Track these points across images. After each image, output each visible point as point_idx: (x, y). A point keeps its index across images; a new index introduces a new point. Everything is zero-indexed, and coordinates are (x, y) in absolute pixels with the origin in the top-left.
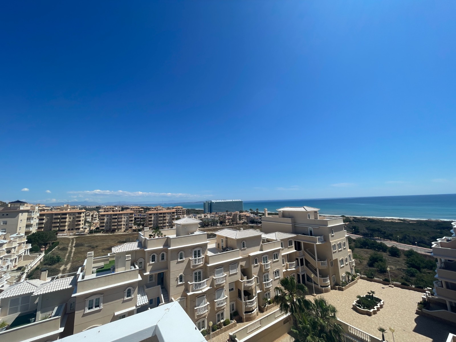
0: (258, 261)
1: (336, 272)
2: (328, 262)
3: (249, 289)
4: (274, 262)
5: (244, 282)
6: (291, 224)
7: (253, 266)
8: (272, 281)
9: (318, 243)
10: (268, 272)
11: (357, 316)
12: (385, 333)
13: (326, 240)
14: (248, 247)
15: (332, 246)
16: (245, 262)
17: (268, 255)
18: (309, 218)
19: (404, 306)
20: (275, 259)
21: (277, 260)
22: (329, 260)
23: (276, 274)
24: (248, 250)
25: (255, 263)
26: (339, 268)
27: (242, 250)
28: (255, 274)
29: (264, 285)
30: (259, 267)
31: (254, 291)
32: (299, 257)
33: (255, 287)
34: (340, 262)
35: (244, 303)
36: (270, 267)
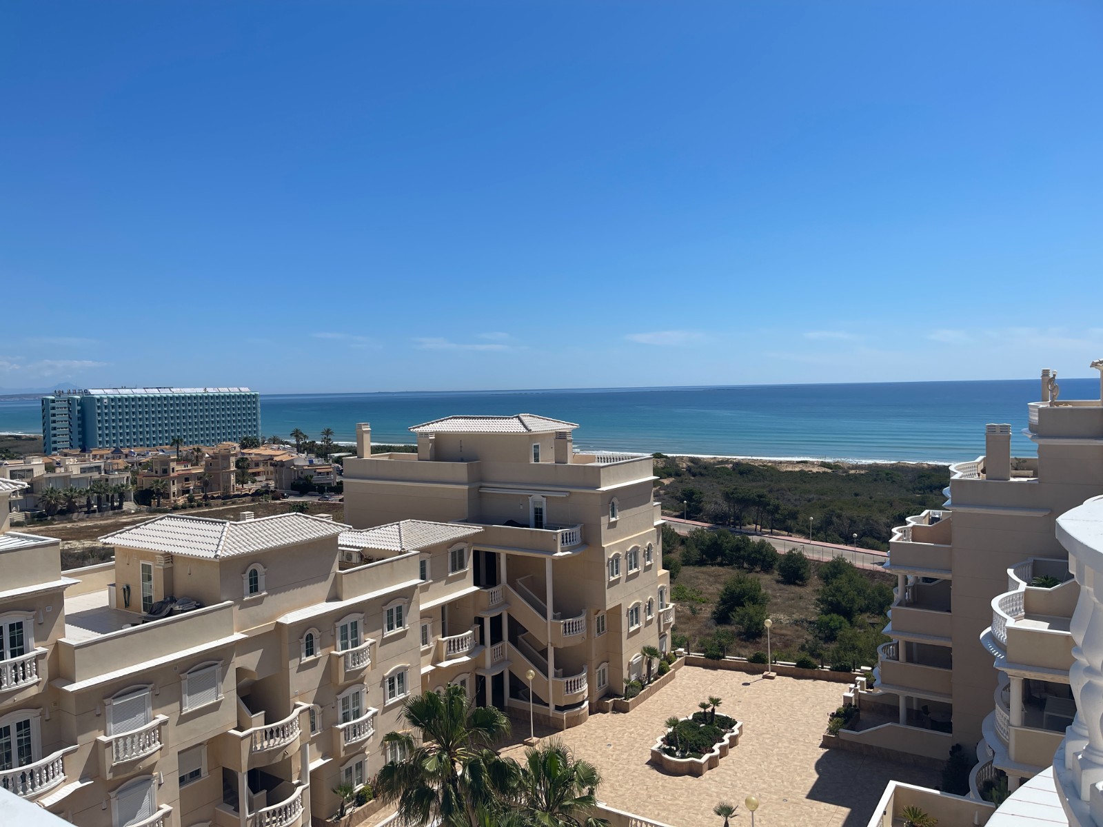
0: (316, 642)
1: (613, 654)
2: (588, 620)
3: (274, 762)
4: (385, 641)
5: (251, 734)
6: (466, 487)
7: (293, 664)
8: (375, 714)
9: (560, 554)
10: (361, 682)
11: (660, 783)
12: (731, 817)
13: (589, 540)
14: (273, 591)
15: (606, 561)
16: (260, 652)
17: (361, 616)
18: (537, 460)
19: (793, 730)
20: (390, 628)
21: (400, 630)
22: (592, 614)
23: (392, 687)
24: (272, 602)
25: (304, 654)
26: (624, 635)
27: (244, 605)
28: (302, 697)
29: (342, 734)
30: (321, 667)
31: (296, 766)
32: (489, 610)
33: (302, 749)
34: (627, 615)
35: (248, 819)
36: (368, 662)
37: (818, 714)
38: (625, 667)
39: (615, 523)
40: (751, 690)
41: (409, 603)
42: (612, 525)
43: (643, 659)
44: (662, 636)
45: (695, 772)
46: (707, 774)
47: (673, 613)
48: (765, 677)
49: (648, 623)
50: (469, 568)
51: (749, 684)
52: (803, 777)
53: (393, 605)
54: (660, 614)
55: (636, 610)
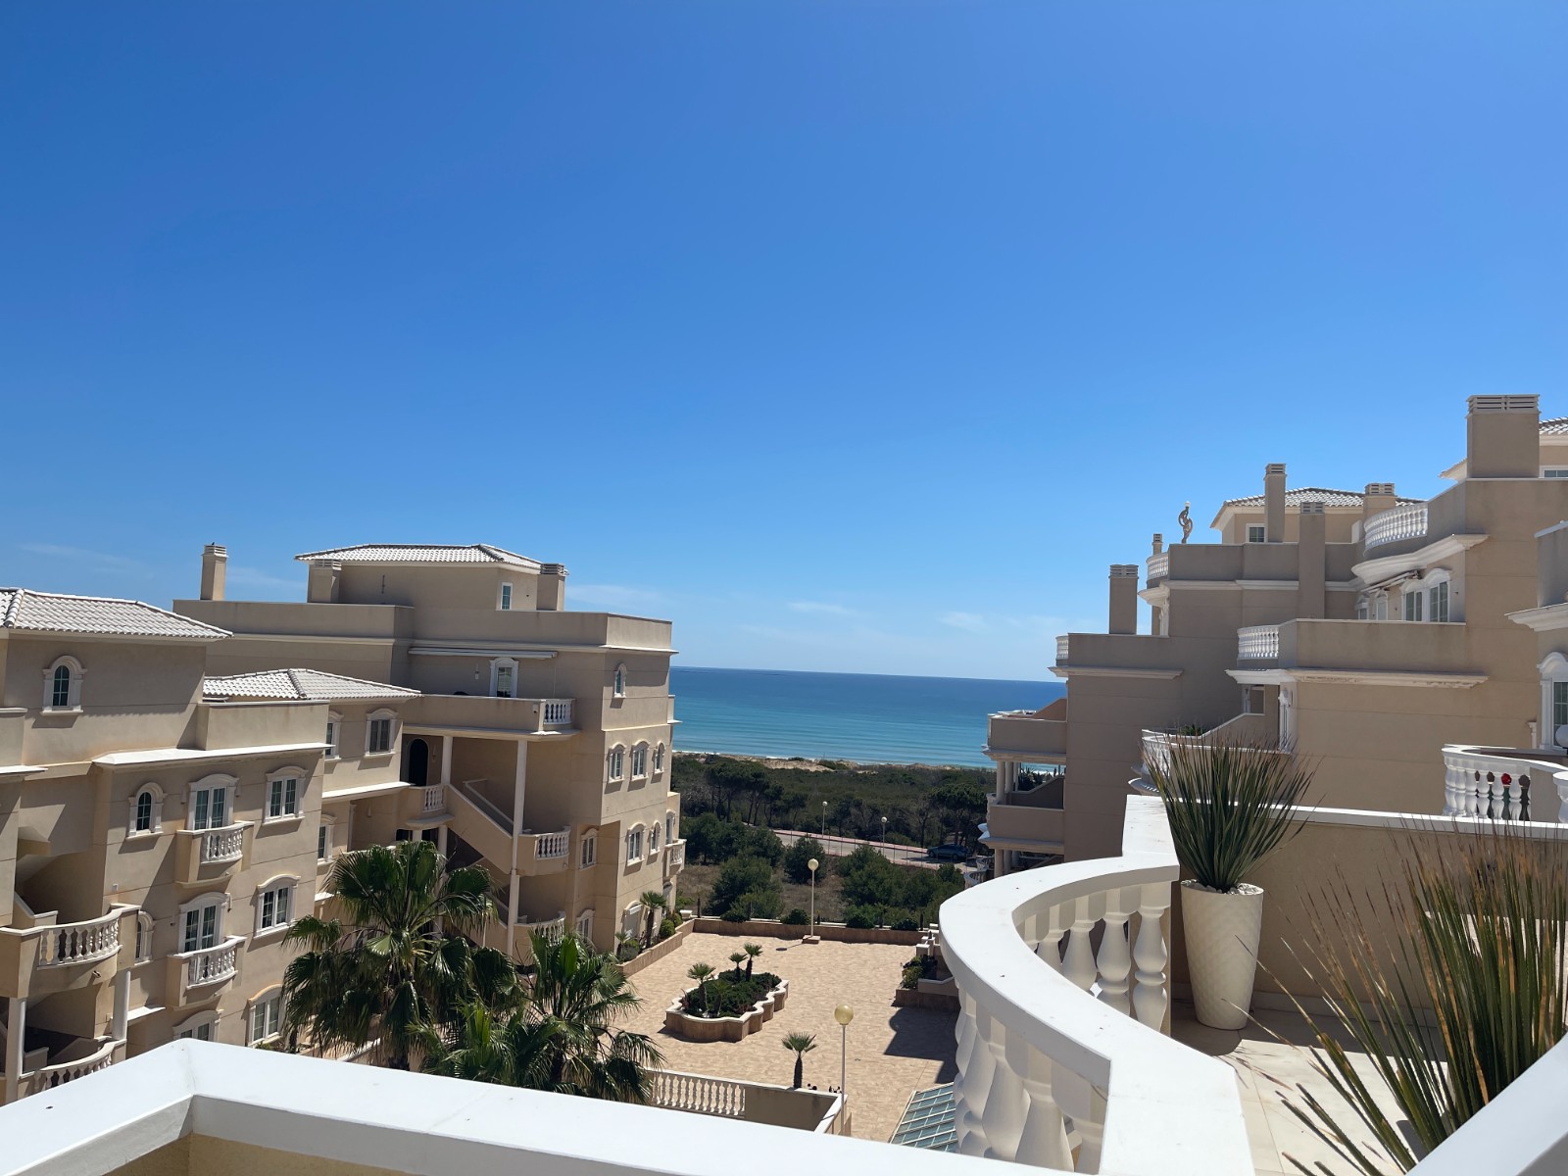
0: (155, 808)
1: (603, 896)
2: (572, 842)
3: (73, 987)
4: (267, 831)
5: (38, 934)
6: (390, 642)
7: (115, 837)
8: (240, 944)
9: (541, 732)
10: (221, 888)
13: (582, 719)
14: (96, 707)
15: (606, 752)
16: (59, 809)
17: (233, 781)
20: (275, 812)
21: (291, 817)
22: (579, 832)
23: (268, 909)
24: (91, 727)
25: (133, 823)
26: (621, 869)
27: (42, 723)
28: (124, 895)
29: (185, 968)
30: (159, 853)
31: (104, 1011)
32: (423, 818)
33: (118, 982)
34: (626, 840)
36: (237, 855)
37: (882, 975)
38: (619, 916)
39: (621, 700)
40: (789, 955)
41: (309, 777)
42: (617, 703)
43: (642, 907)
44: (667, 886)
45: (731, 1035)
46: (747, 1039)
47: (683, 851)
48: (805, 942)
49: (652, 859)
50: (396, 750)
51: (785, 949)
52: (877, 1036)
53: (284, 776)
54: (667, 849)
55: (637, 835)
